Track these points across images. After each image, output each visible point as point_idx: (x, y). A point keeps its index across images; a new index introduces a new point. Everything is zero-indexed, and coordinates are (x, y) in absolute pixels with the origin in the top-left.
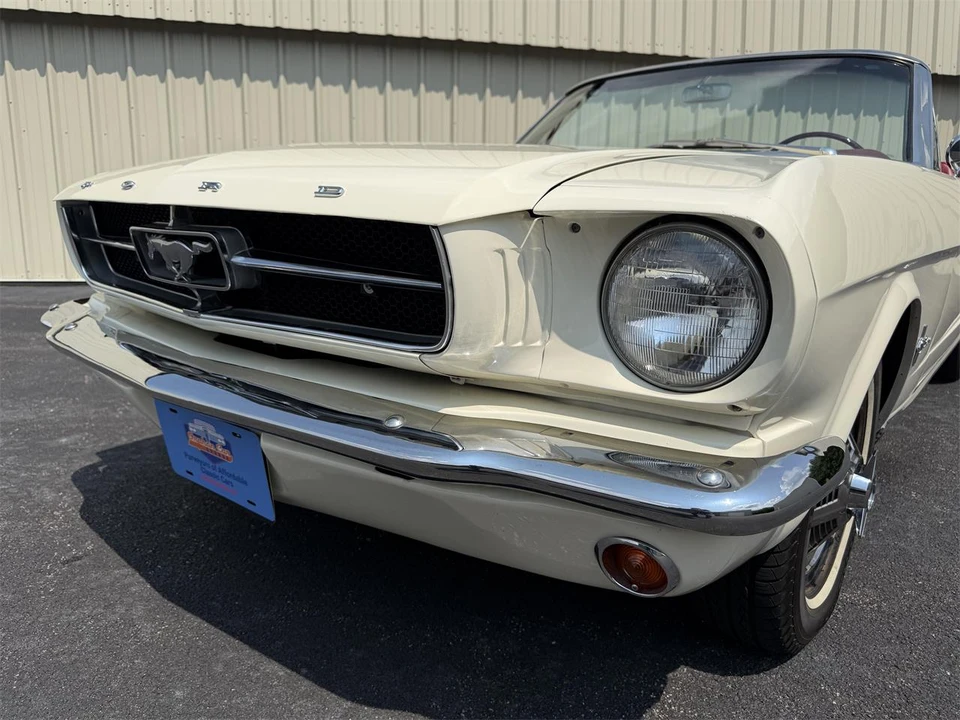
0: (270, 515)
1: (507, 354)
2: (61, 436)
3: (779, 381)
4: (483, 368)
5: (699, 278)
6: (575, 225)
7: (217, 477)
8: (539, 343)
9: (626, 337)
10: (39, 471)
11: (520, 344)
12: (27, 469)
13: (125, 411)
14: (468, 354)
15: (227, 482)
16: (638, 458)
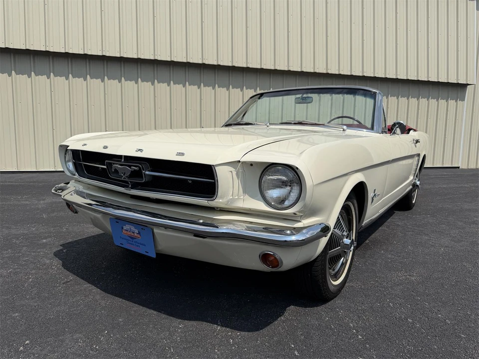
0: (154, 256)
1: (233, 200)
2: (42, 239)
3: (305, 206)
4: (226, 205)
5: (284, 178)
6: (252, 164)
7: (133, 245)
8: (242, 197)
9: (266, 195)
10: (39, 252)
11: (237, 197)
12: (34, 252)
13: (66, 229)
14: (221, 200)
15: (137, 246)
16: (271, 229)
